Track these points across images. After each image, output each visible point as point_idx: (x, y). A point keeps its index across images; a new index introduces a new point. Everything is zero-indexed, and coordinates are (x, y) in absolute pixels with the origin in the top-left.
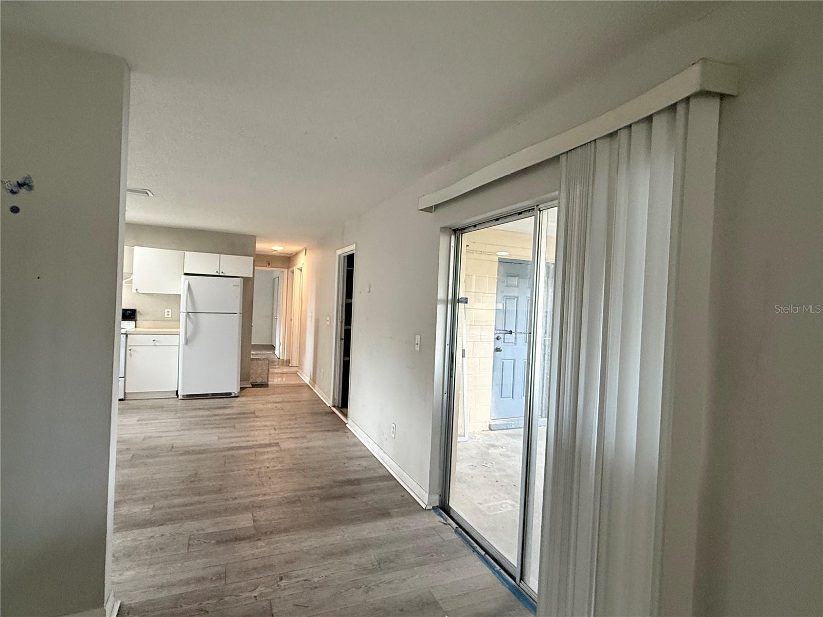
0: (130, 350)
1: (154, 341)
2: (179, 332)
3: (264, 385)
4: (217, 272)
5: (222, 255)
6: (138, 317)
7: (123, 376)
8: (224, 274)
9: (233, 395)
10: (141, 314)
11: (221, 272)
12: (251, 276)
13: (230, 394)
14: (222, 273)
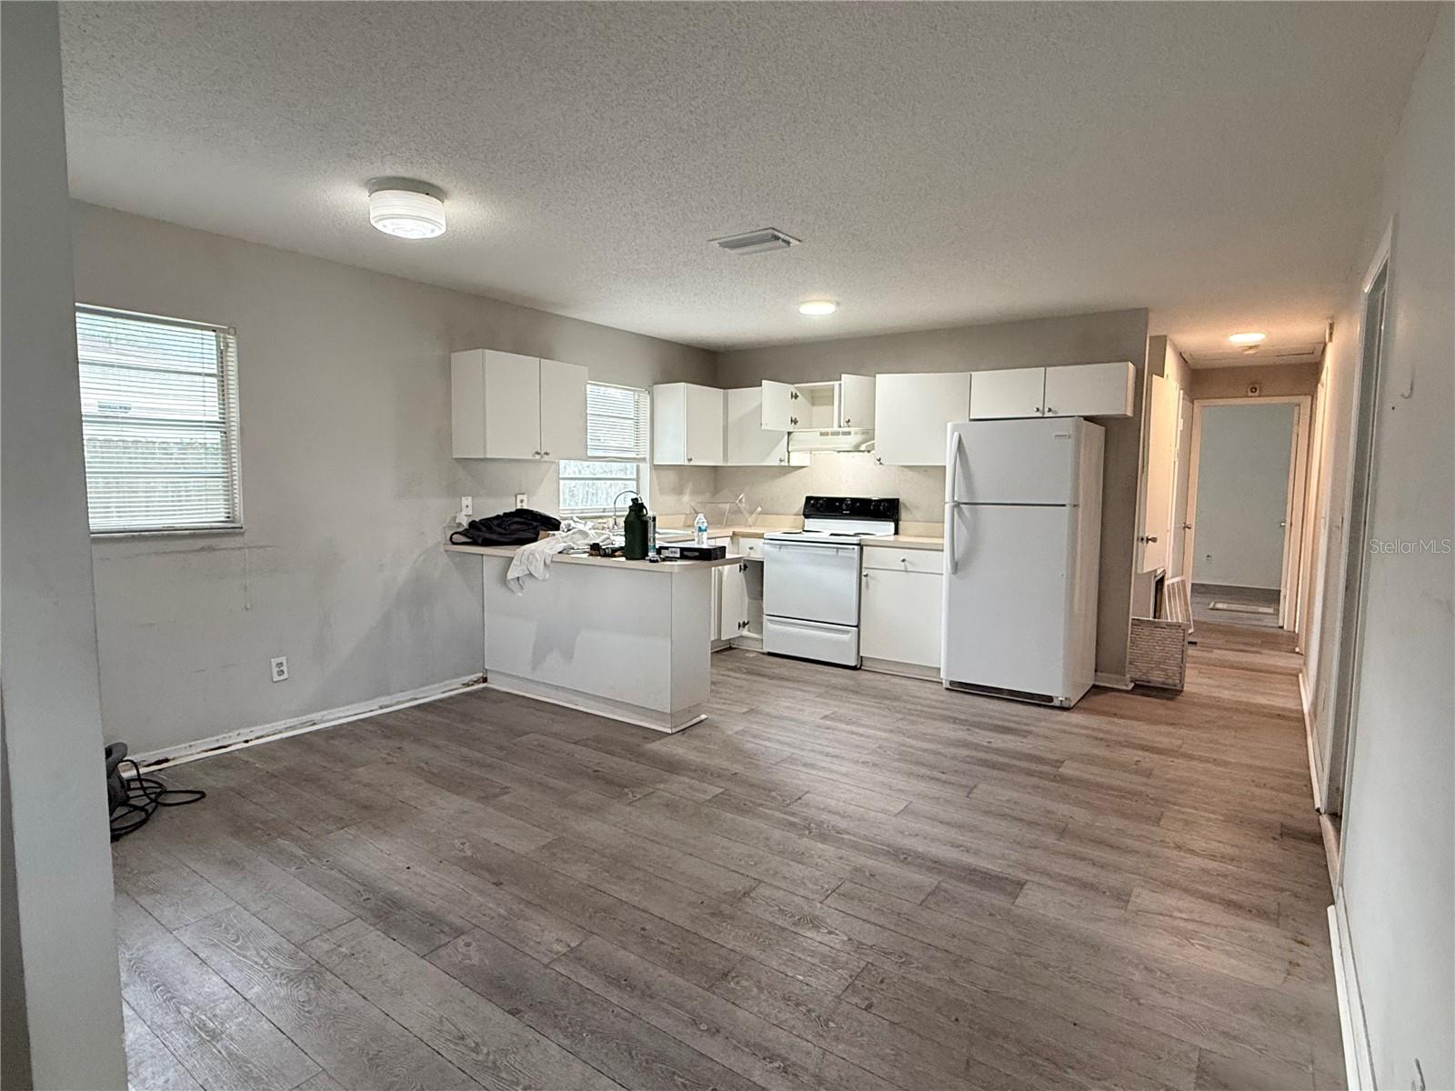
0: (866, 576)
1: (904, 561)
2: (943, 545)
3: (1169, 692)
4: (1038, 410)
5: (1049, 369)
6: (904, 515)
7: (855, 624)
8: (1056, 412)
9: (1056, 703)
10: (906, 506)
11: (1046, 409)
12: (1129, 413)
13: (1050, 699)
14: (1050, 410)
